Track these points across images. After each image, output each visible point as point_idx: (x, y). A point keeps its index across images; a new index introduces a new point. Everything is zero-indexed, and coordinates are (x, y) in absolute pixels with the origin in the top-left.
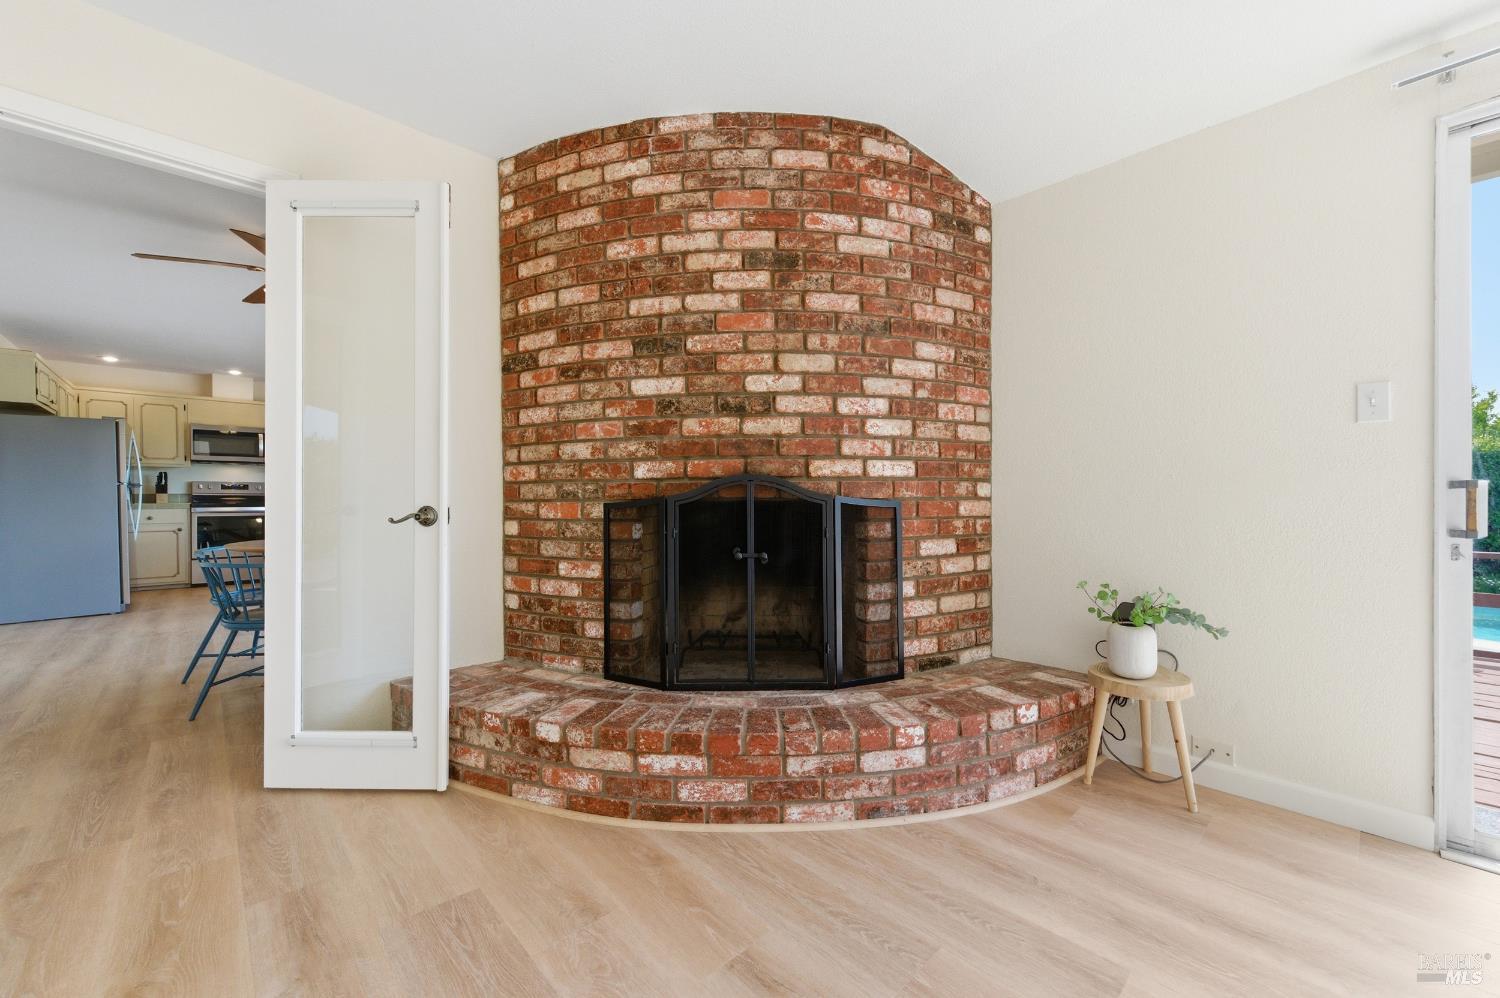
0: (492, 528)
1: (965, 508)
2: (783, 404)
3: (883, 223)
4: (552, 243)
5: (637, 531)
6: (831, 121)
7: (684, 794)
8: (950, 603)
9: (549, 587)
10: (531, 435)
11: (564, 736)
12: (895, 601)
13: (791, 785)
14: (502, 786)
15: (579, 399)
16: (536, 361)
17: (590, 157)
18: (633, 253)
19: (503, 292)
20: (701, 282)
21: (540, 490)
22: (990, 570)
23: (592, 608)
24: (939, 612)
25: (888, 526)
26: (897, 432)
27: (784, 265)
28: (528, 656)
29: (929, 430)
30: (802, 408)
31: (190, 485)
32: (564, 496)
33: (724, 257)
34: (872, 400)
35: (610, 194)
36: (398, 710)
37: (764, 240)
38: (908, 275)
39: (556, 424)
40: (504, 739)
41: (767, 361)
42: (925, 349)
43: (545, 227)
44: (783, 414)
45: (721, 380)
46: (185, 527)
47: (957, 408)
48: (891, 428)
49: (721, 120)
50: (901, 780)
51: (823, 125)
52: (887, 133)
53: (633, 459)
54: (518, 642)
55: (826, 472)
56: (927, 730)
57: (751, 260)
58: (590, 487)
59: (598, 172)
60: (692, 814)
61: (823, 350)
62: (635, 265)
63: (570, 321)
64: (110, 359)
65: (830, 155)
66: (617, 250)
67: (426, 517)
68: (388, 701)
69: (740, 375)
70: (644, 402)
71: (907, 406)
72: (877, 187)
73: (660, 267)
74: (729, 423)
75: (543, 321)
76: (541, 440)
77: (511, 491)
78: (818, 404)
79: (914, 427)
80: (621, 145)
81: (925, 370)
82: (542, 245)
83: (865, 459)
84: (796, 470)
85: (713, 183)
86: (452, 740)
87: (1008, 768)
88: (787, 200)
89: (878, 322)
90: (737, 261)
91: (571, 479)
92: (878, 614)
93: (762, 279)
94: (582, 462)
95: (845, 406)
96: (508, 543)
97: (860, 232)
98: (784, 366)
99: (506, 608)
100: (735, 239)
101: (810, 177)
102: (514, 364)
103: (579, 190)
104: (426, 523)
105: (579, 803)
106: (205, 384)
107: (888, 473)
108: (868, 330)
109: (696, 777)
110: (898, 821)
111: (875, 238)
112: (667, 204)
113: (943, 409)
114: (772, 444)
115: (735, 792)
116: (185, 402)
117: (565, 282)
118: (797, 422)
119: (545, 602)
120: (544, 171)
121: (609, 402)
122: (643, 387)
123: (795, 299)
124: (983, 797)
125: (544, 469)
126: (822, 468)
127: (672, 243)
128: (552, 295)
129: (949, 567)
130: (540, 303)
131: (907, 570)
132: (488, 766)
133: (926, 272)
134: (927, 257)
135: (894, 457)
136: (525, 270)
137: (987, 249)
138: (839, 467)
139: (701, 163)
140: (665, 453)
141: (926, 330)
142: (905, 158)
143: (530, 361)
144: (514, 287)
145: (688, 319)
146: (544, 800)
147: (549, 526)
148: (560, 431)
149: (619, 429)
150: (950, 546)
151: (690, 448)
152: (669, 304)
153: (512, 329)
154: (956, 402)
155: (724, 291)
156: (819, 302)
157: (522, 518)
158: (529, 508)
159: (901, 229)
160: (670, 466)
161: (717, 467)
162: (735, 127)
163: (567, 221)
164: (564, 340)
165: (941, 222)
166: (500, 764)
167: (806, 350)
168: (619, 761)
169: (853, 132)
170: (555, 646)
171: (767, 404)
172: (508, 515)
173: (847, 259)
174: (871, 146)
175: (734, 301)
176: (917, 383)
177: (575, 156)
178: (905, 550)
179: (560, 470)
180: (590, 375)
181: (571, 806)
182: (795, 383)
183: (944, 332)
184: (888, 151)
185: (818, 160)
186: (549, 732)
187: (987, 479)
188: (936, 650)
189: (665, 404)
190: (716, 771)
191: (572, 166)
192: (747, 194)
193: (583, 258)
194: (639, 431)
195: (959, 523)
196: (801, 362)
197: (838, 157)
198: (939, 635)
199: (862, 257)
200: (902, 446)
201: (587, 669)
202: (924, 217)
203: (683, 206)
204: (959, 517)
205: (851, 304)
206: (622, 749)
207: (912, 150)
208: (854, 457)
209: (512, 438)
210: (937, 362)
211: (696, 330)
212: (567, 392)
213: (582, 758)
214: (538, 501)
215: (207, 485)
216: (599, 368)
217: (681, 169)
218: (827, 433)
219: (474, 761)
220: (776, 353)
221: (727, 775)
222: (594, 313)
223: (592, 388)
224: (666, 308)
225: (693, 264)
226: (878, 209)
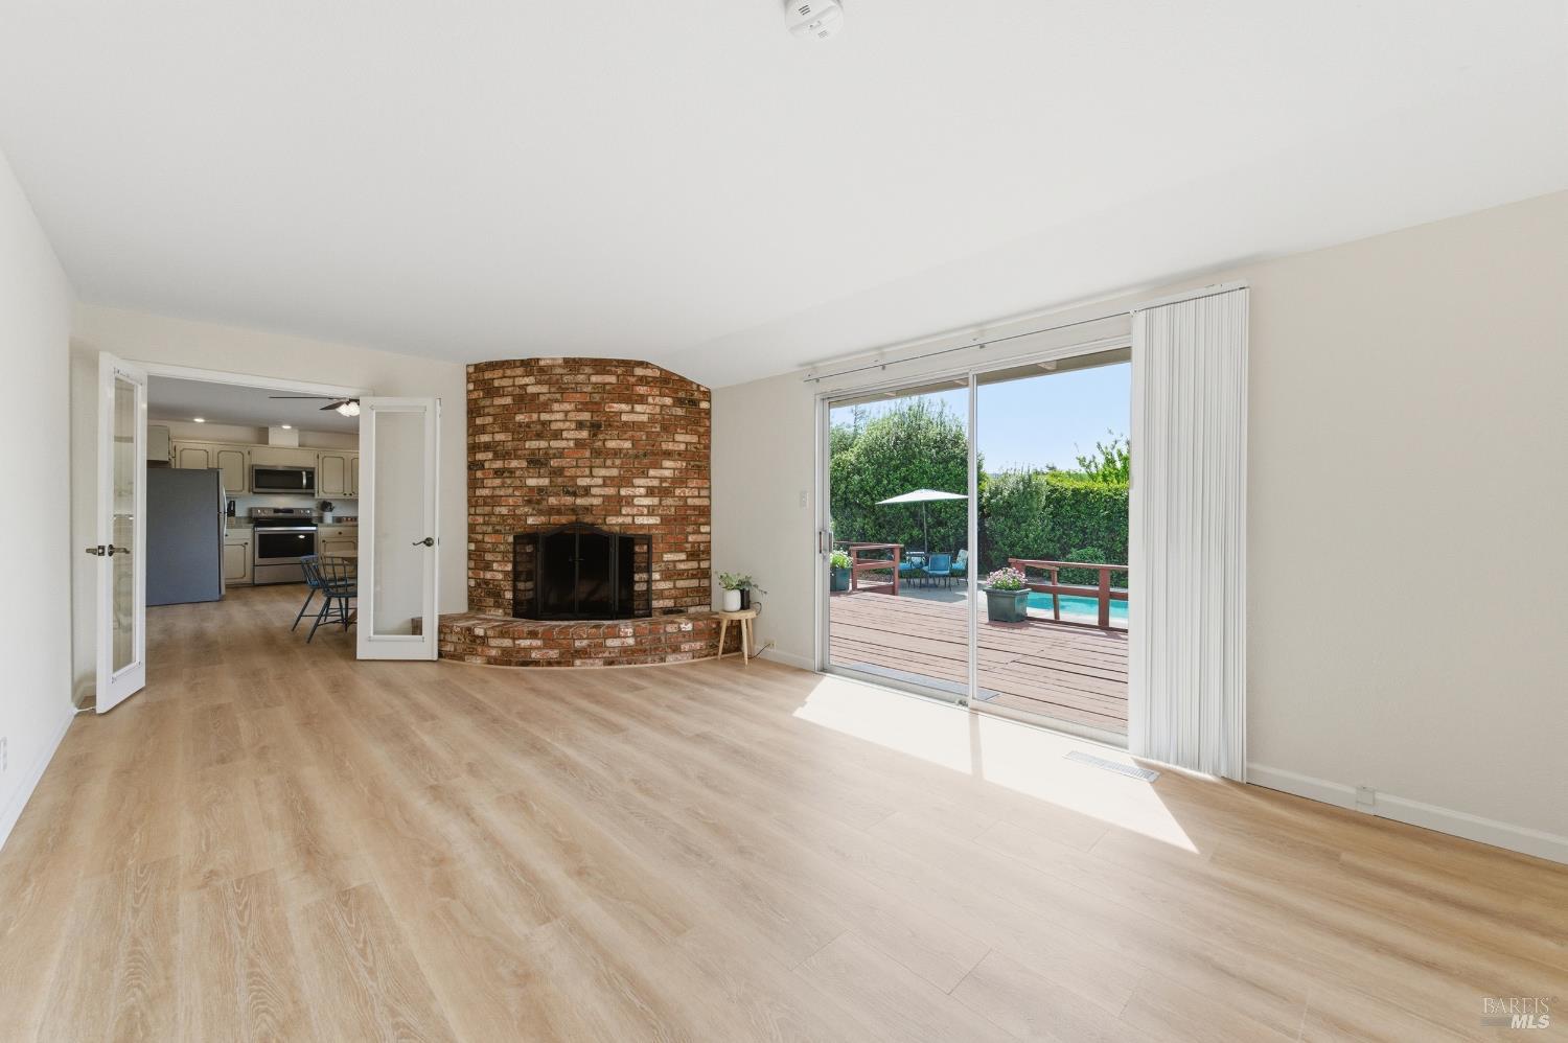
0: (462, 546)
1: (691, 538)
2: (594, 491)
3: (645, 406)
4: (491, 410)
5: (529, 549)
6: (618, 361)
7: (533, 655)
8: (681, 584)
9: (489, 575)
10: (481, 501)
11: (486, 633)
12: (649, 582)
13: (576, 651)
14: (461, 659)
15: (502, 486)
16: (483, 466)
17: (509, 372)
18: (527, 420)
19: (468, 430)
20: (557, 435)
21: (485, 528)
22: (710, 568)
23: (507, 585)
24: (675, 587)
25: (645, 547)
26: (651, 503)
27: (595, 428)
28: (479, 609)
29: (669, 501)
30: (603, 493)
31: (250, 510)
32: (496, 532)
33: (568, 424)
34: (638, 489)
35: (517, 391)
36: (416, 627)
37: (586, 416)
38: (658, 429)
39: (492, 497)
40: (462, 638)
41: (587, 471)
42: (667, 463)
43: (487, 402)
44: (594, 496)
45: (565, 479)
46: (250, 542)
47: (687, 490)
48: (647, 501)
49: (566, 361)
50: (625, 650)
51: (615, 363)
52: (647, 363)
53: (527, 515)
54: (475, 604)
55: (614, 522)
56: (634, 630)
57: (580, 425)
58: (507, 528)
59: (511, 380)
60: (536, 663)
61: (613, 466)
62: (528, 425)
63: (498, 448)
64: (199, 420)
65: (618, 376)
66: (519, 418)
67: (428, 542)
68: (410, 625)
69: (574, 478)
70: (531, 489)
71: (656, 491)
72: (642, 390)
73: (539, 427)
74: (569, 500)
75: (487, 447)
76: (485, 504)
77: (472, 528)
78: (611, 491)
79: (660, 501)
80: (522, 369)
81: (667, 473)
82: (486, 410)
83: (633, 516)
84: (600, 521)
85: (562, 391)
86: (440, 641)
87: (676, 650)
88: (597, 397)
89: (641, 452)
90: (573, 426)
91: (499, 524)
92: (640, 587)
93: (584, 434)
94: (503, 515)
95: (623, 492)
96: (470, 553)
97: (632, 411)
98: (594, 474)
99: (469, 586)
100: (572, 416)
101: (608, 387)
102: (473, 466)
103: (503, 387)
104: (429, 545)
105: (491, 661)
106: (262, 435)
107: (646, 522)
108: (637, 456)
109: (538, 648)
110: (622, 667)
111: (641, 414)
112: (542, 398)
113: (678, 492)
114: (588, 509)
115: (554, 654)
116: (249, 449)
117: (497, 430)
118: (601, 499)
119: (486, 582)
120: (488, 375)
121: (516, 488)
122: (531, 482)
123: (600, 443)
124: (663, 660)
125: (487, 518)
126: (612, 520)
127: (545, 417)
128: (491, 435)
129: (682, 566)
130: (485, 438)
131: (654, 567)
132: (455, 650)
133: (669, 426)
134: (670, 420)
135: (649, 515)
136: (479, 421)
137: (708, 412)
138: (620, 520)
139: (558, 380)
140: (540, 513)
141: (668, 454)
142: (658, 373)
143: (479, 465)
144: (473, 430)
145: (551, 452)
146: (478, 661)
147: (489, 546)
148: (494, 501)
149: (520, 502)
150: (683, 556)
151: (552, 511)
152: (543, 444)
153: (473, 448)
154: (686, 487)
155: (567, 439)
156: (611, 444)
157: (476, 542)
158: (480, 537)
159: (654, 408)
160: (543, 519)
161: (564, 520)
162: (573, 364)
163: (498, 401)
164: (496, 457)
165: (679, 402)
166: (460, 648)
167: (605, 467)
168: (507, 643)
169: (629, 365)
170: (491, 604)
171: (587, 491)
172: (470, 540)
173: (626, 423)
174: (639, 371)
175: (572, 444)
176: (662, 479)
177: (501, 371)
178: (655, 558)
179: (494, 519)
180: (508, 475)
181: (489, 663)
182: (600, 481)
183: (679, 454)
184: (648, 372)
185: (612, 379)
186: (479, 632)
187: (708, 523)
188: (673, 605)
189: (540, 490)
190: (545, 646)
191: (500, 375)
192: (578, 395)
193: (504, 420)
194: (529, 502)
195: (689, 546)
196: (603, 472)
197: (622, 377)
198: (675, 598)
199: (633, 422)
200: (653, 510)
201: (506, 614)
202: (668, 401)
203: (549, 399)
204: (687, 542)
205: (627, 445)
206: (508, 638)
207: (661, 370)
208: (628, 515)
209: (473, 502)
210: (674, 469)
211: (555, 457)
212: (498, 482)
213: (493, 642)
214: (484, 533)
215: (263, 509)
216: (512, 472)
217: (548, 383)
218: (616, 504)
219: (449, 648)
220: (591, 468)
221: (551, 648)
222: (509, 446)
223: (509, 481)
224: (542, 446)
225: (554, 426)
226: (642, 400)
